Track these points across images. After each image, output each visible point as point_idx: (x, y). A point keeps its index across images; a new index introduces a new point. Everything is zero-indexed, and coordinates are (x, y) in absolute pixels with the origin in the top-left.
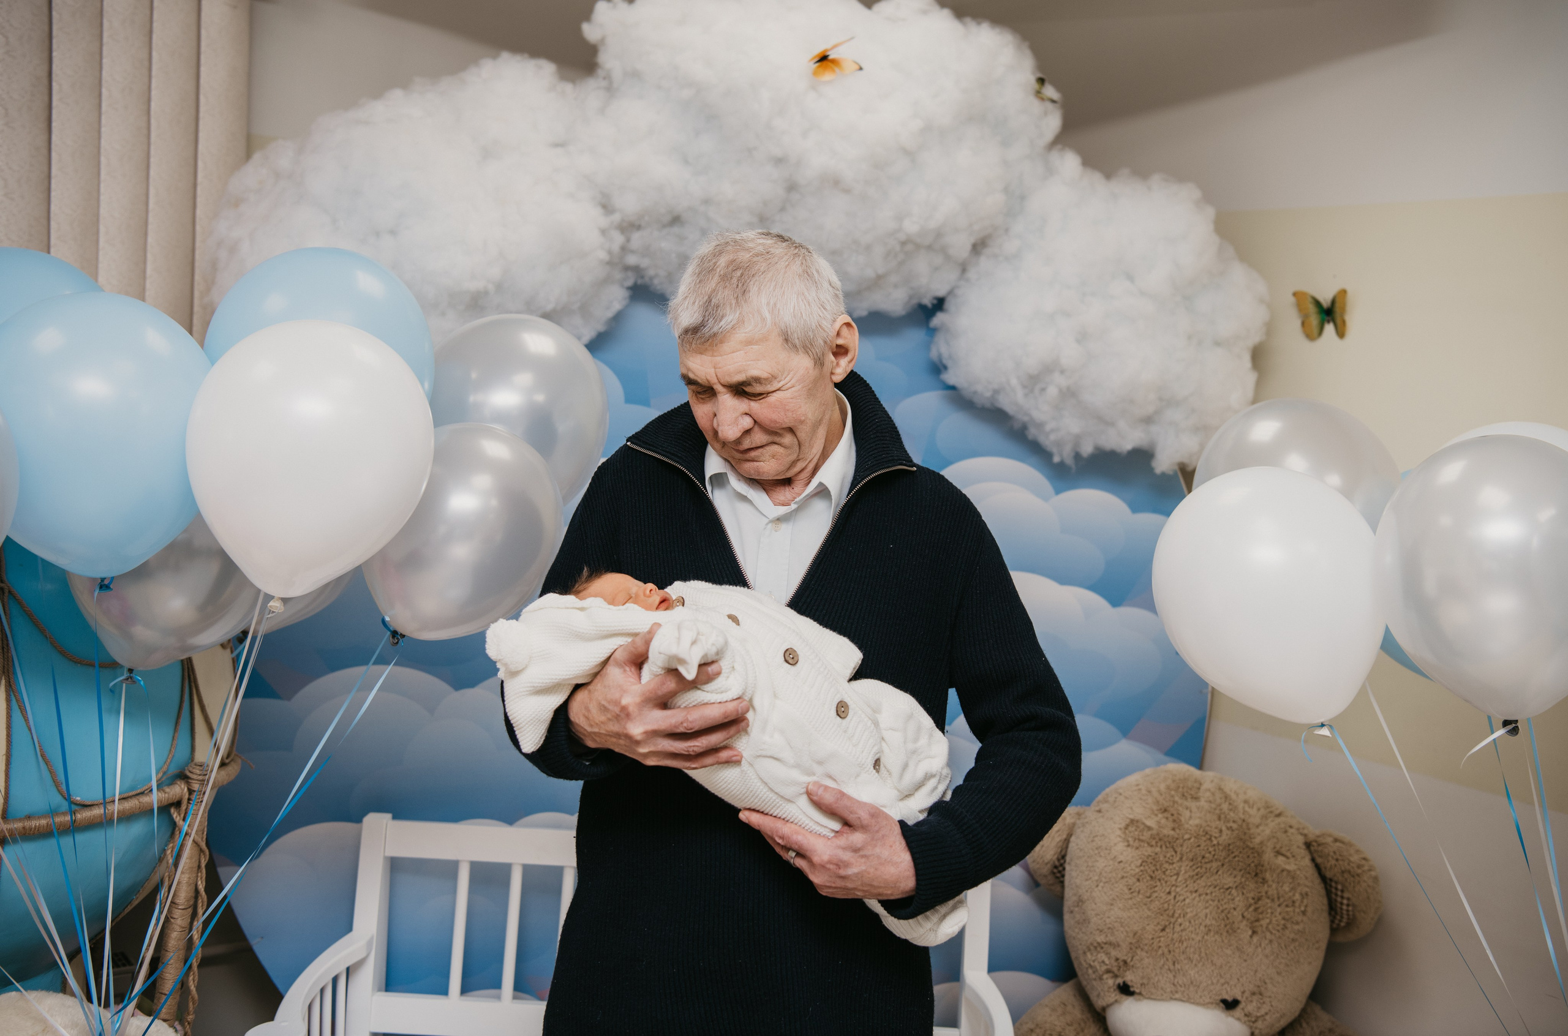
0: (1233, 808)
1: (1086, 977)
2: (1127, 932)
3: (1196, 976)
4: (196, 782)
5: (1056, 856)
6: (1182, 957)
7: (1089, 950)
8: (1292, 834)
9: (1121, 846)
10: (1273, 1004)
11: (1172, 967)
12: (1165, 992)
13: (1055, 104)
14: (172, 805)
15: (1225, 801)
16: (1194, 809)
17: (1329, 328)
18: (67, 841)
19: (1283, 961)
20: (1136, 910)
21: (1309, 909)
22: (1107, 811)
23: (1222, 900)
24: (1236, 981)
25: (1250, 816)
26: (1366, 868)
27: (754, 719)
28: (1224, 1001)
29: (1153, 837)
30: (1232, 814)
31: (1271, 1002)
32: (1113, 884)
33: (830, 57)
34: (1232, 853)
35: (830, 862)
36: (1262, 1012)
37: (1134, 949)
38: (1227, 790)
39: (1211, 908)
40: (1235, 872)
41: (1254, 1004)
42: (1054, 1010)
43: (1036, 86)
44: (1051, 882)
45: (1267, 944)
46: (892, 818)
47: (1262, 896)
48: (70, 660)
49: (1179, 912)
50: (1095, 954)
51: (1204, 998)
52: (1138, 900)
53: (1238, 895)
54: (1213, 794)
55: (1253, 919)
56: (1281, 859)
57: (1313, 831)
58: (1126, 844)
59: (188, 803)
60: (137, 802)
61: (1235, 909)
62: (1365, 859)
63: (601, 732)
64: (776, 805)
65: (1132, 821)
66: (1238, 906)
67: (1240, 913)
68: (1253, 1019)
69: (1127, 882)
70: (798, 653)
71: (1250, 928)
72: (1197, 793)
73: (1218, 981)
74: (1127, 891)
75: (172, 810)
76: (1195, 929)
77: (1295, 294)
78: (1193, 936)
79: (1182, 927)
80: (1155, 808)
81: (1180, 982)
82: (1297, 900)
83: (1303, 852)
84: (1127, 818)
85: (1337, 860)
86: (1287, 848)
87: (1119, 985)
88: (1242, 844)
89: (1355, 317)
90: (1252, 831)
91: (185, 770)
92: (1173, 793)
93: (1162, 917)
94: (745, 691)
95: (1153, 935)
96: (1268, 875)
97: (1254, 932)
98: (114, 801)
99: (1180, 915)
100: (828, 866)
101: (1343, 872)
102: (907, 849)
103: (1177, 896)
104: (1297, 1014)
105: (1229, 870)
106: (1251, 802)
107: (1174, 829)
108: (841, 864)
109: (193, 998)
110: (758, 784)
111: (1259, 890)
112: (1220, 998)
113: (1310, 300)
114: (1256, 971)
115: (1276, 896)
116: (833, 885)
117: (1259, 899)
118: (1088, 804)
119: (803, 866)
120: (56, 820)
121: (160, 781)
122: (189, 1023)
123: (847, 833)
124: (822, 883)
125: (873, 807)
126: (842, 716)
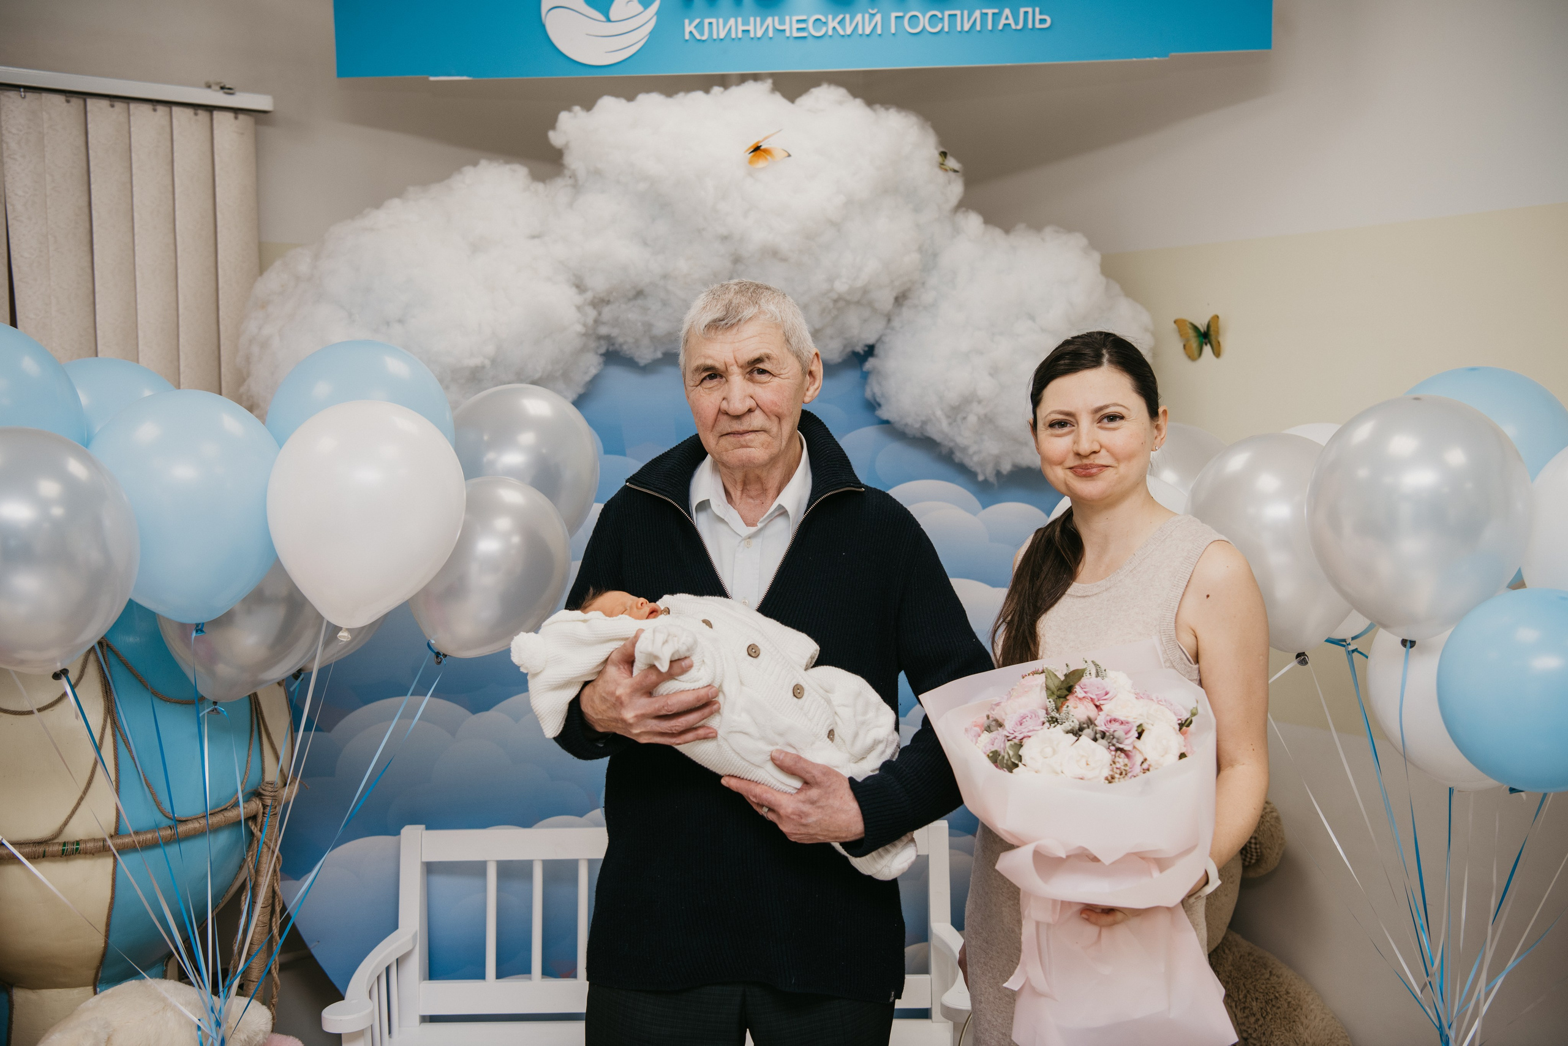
4: (269, 798)
13: (958, 173)
14: (250, 818)
17: (1207, 349)
18: (172, 850)
27: (724, 703)
33: (762, 148)
35: (793, 813)
43: (940, 159)
46: (842, 775)
48: (163, 699)
59: (263, 816)
60: (223, 818)
64: (747, 771)
70: (760, 648)
75: (250, 823)
77: (1175, 322)
89: (1228, 339)
91: (258, 789)
94: (714, 679)
98: (205, 815)
100: (792, 817)
102: (855, 800)
108: (802, 814)
109: (276, 984)
110: (733, 754)
113: (1189, 325)
116: (798, 832)
119: (775, 819)
120: (161, 833)
121: (243, 797)
122: (274, 1006)
123: (806, 789)
124: (789, 832)
125: (825, 767)
126: (799, 696)
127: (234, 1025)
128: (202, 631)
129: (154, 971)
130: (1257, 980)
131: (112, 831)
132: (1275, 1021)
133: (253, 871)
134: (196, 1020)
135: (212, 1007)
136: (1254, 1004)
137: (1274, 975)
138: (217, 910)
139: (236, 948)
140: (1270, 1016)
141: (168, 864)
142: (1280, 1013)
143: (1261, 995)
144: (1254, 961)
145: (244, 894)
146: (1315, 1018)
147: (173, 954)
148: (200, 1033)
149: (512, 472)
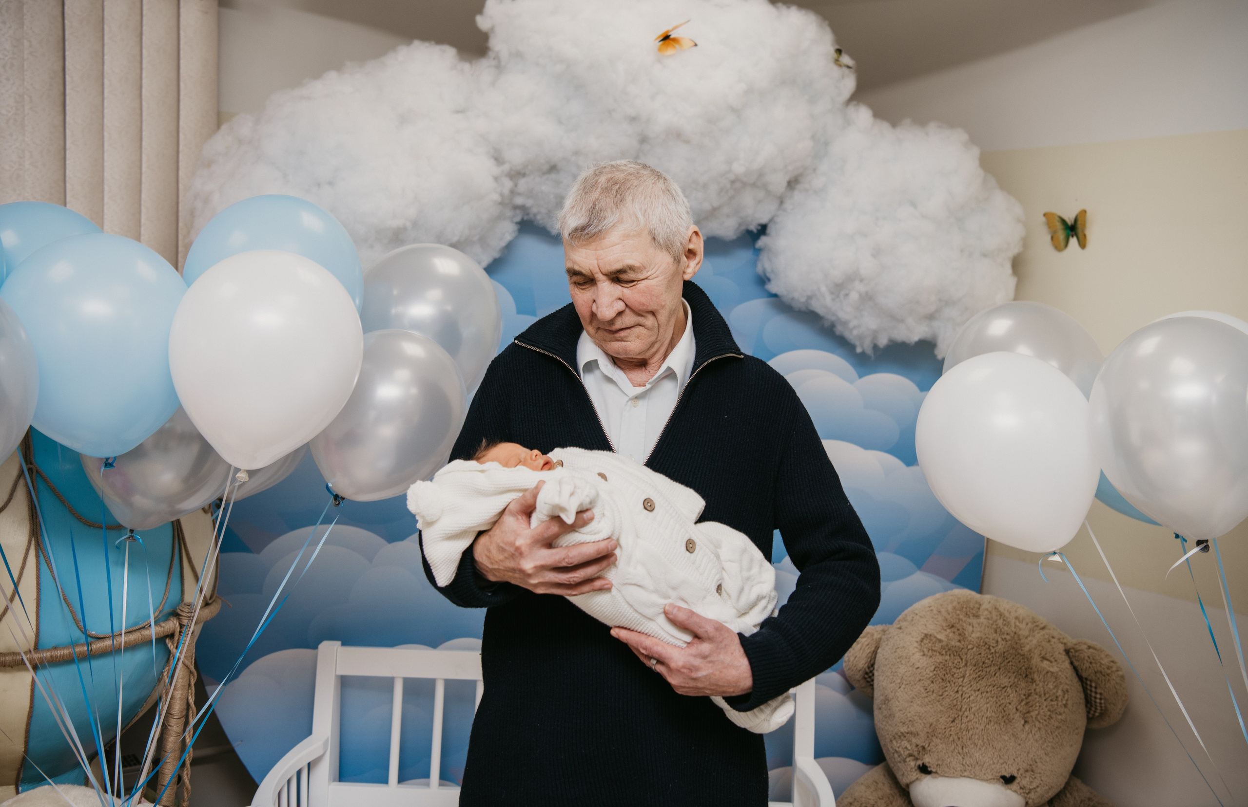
0: (1007, 623)
1: (893, 760)
2: (924, 723)
3: (981, 758)
4: (186, 618)
5: (866, 665)
6: (969, 743)
7: (895, 738)
8: (1054, 643)
9: (918, 656)
10: (1043, 779)
11: (961, 751)
12: (956, 771)
13: (852, 70)
14: (167, 636)
15: (1000, 618)
16: (976, 625)
17: (1073, 241)
18: (84, 666)
19: (1050, 744)
20: (932, 706)
21: (1070, 703)
22: (906, 628)
23: (1000, 697)
24: (1013, 761)
25: (1020, 629)
26: (1114, 669)
27: (621, 555)
28: (1003, 777)
29: (943, 648)
30: (1006, 628)
31: (1041, 777)
32: (912, 686)
33: (672, 37)
34: (1007, 659)
35: (684, 667)
36: (1034, 785)
37: (930, 737)
38: (1001, 609)
39: (991, 703)
40: (1009, 675)
41: (1028, 779)
42: (868, 787)
43: (835, 55)
44: (863, 686)
45: (1037, 731)
46: (732, 631)
47: (1031, 693)
48: (85, 523)
49: (965, 707)
50: (899, 742)
51: (987, 775)
52: (933, 698)
53: (1012, 693)
54: (990, 613)
55: (1024, 711)
56: (1046, 662)
57: (1071, 641)
58: (922, 653)
59: (180, 635)
60: (139, 635)
61: (1010, 703)
62: (1113, 662)
63: (500, 568)
64: (640, 623)
65: (926, 635)
66: (1012, 701)
67: (1014, 707)
68: (1027, 792)
69: (923, 683)
70: (655, 501)
71: (1023, 718)
72: (977, 612)
73: (998, 761)
74: (923, 691)
75: (167, 641)
76: (979, 721)
77: (1045, 215)
78: (977, 725)
79: (968, 719)
80: (944, 624)
81: (968, 763)
82: (1060, 695)
83: (1063, 657)
84: (922, 633)
85: (1091, 663)
86: (1051, 654)
87: (919, 765)
88: (1014, 652)
89: (1094, 231)
90: (1022, 641)
91: (176, 609)
92: (958, 612)
93: (951, 711)
94: (613, 533)
95: (946, 725)
96: (1036, 676)
97: (1026, 722)
98: (121, 634)
99: (966, 709)
100: (683, 670)
101: (1096, 673)
102: (744, 655)
103: (964, 694)
104: (1062, 787)
105: (1004, 673)
106: (1021, 619)
107: (959, 641)
108: (692, 668)
109: (187, 789)
110: (626, 606)
111: (1029, 688)
112: (1000, 774)
113: (1058, 219)
114: (1028, 753)
115: (1042, 692)
116: (687, 685)
117: (1029, 695)
118: (891, 623)
119: (662, 671)
120: (77, 650)
121: (156, 618)
123: (697, 644)
124: (678, 684)
125: (717, 622)
126: (691, 550)
131: (31, 646)
138: (127, 728)
141: (81, 679)
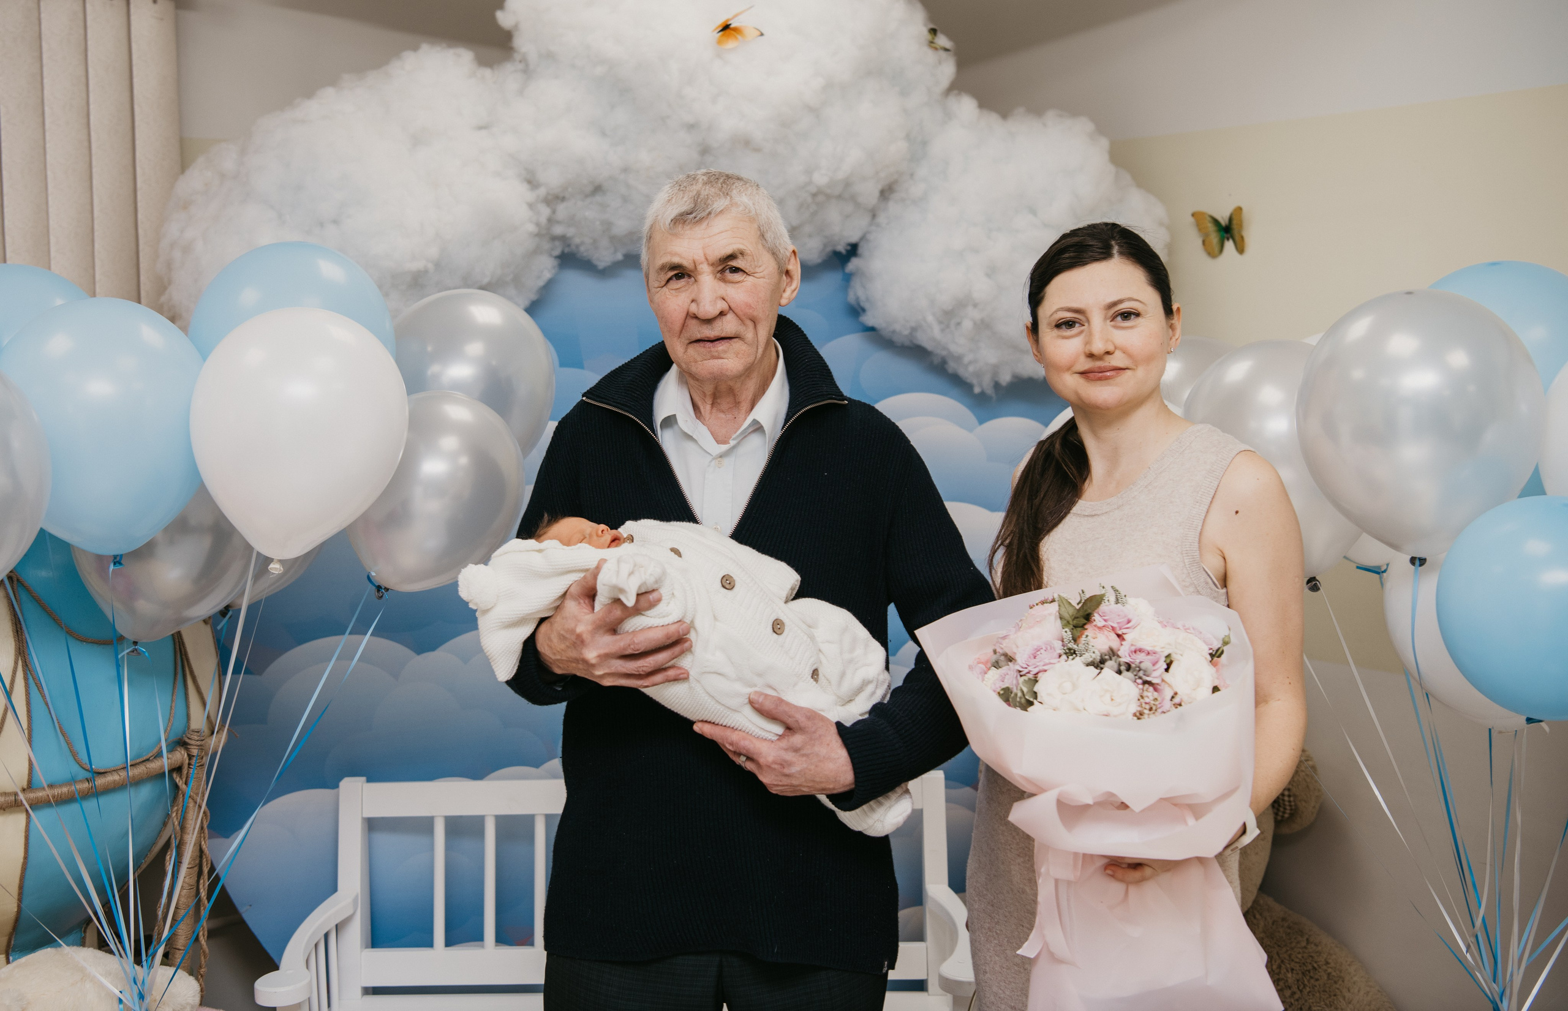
4: (195, 747)
14: (174, 769)
27: (697, 640)
33: (732, 26)
35: (774, 762)
43: (929, 37)
46: (828, 720)
48: (77, 639)
59: (189, 767)
60: (145, 769)
63: (563, 658)
64: (724, 715)
70: (735, 578)
75: (175, 775)
77: (1193, 215)
89: (1252, 232)
91: (183, 737)
94: (685, 615)
100: (774, 766)
102: (843, 746)
108: (785, 764)
109: (204, 952)
110: (706, 698)
113: (1208, 218)
116: (780, 783)
119: (753, 769)
120: (78, 787)
121: (167, 747)
122: (202, 976)
123: (788, 736)
124: (770, 783)
125: (809, 710)
126: (778, 632)
127: (159, 998)
128: (120, 563)
129: (71, 938)
130: (1292, 949)
131: (25, 784)
132: (1313, 995)
133: (178, 828)
134: (117, 992)
135: (134, 978)
136: (1289, 975)
137: (1312, 943)
138: (139, 871)
139: (160, 913)
140: (1308, 989)
141: (86, 820)
142: (1319, 985)
143: (1298, 965)
144: (1289, 927)
145: (169, 853)
146: (1359, 991)
147: (91, 920)
148: (121, 1006)
149: (458, 386)
